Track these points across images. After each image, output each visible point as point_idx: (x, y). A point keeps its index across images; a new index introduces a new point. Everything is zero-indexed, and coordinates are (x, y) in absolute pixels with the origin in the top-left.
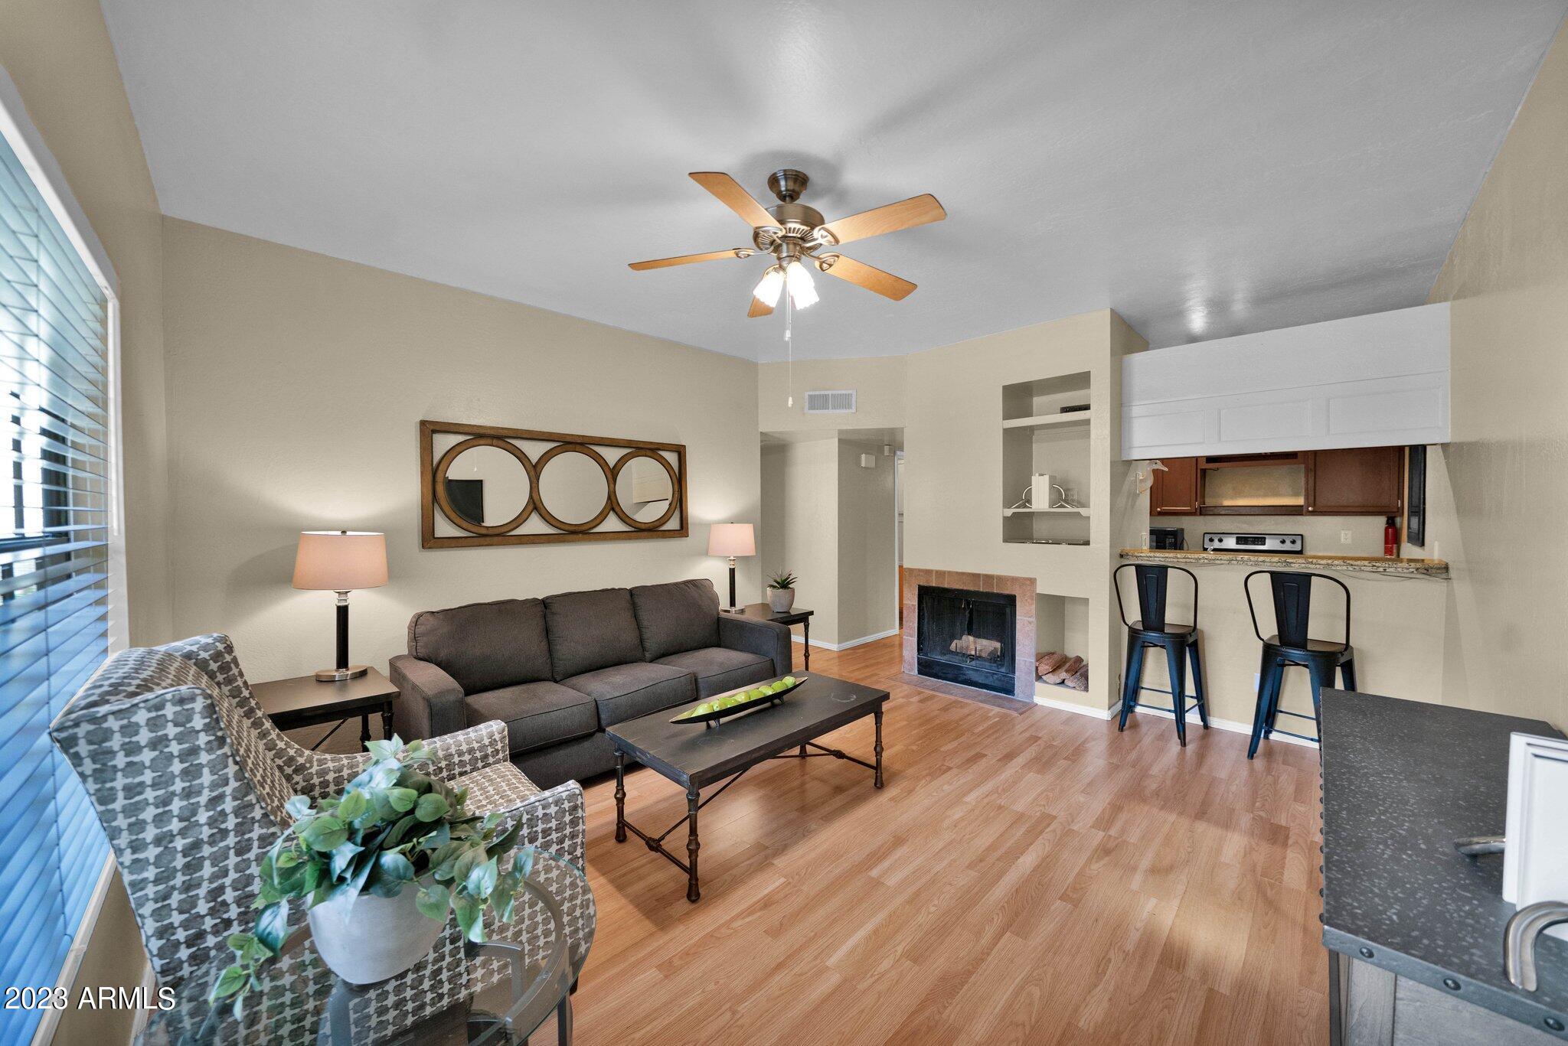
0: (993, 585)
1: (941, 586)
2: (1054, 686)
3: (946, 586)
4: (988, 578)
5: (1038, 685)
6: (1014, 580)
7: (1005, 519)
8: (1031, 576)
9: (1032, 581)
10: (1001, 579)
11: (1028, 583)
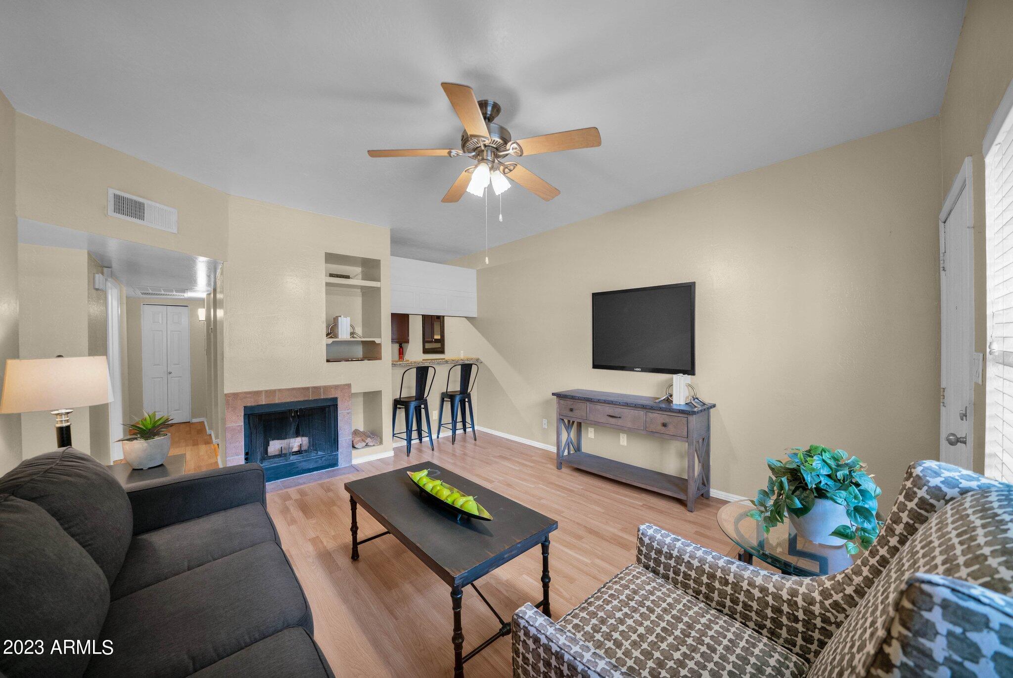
0: (321, 394)
1: (273, 402)
2: (363, 449)
3: (277, 402)
4: (316, 389)
5: (354, 452)
6: (336, 387)
7: (327, 345)
8: (347, 383)
9: (349, 386)
10: (326, 388)
11: (347, 387)
